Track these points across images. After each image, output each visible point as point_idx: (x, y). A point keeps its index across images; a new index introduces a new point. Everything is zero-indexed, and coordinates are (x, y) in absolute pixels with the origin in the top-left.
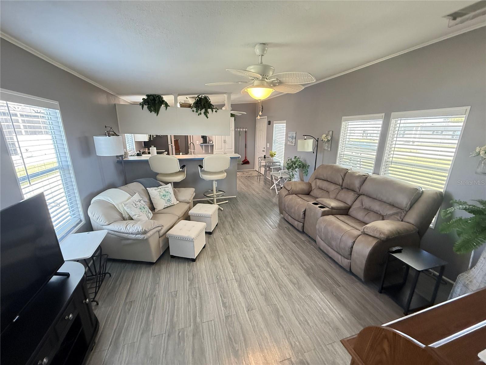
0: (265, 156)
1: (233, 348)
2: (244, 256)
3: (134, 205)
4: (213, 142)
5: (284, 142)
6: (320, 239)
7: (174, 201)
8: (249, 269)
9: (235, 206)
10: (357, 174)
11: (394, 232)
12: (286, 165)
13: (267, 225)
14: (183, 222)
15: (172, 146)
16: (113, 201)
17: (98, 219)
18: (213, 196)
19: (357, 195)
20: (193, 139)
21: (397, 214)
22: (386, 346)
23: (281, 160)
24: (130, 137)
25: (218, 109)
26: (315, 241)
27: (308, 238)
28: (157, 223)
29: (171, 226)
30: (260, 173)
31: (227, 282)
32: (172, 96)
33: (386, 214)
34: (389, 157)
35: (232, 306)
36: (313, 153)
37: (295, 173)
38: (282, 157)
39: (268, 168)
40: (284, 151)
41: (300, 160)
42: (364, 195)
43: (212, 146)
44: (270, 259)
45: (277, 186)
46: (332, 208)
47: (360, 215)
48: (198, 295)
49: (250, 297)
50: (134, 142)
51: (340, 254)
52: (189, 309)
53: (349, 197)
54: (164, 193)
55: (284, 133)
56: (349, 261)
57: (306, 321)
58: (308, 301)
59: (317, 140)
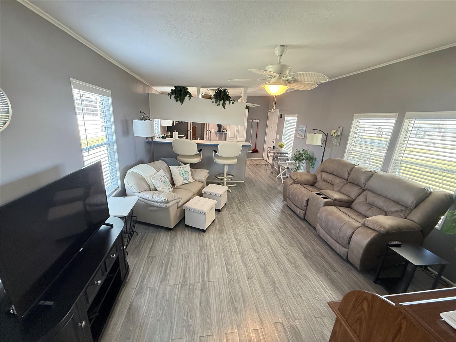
0: (274, 146)
1: (234, 305)
2: (248, 233)
3: (159, 179)
4: (226, 131)
5: (294, 134)
6: (321, 228)
7: (191, 180)
8: (252, 245)
9: (243, 189)
10: (363, 170)
11: (395, 228)
12: (294, 156)
13: (270, 209)
14: (198, 198)
15: (190, 132)
16: (144, 174)
17: (131, 187)
18: (224, 178)
19: (361, 190)
20: (209, 127)
21: (401, 211)
22: (365, 306)
23: (289, 151)
24: (157, 122)
25: (235, 101)
26: (315, 229)
27: (308, 225)
28: (177, 196)
29: (188, 200)
30: (268, 162)
31: (231, 253)
32: (196, 88)
33: (390, 211)
34: (399, 155)
35: (234, 272)
36: (322, 147)
37: (302, 164)
38: (291, 149)
39: (276, 158)
40: (293, 143)
41: (308, 153)
42: (369, 190)
43: (226, 134)
44: (272, 239)
45: (283, 176)
46: (335, 200)
47: (363, 209)
48: (206, 260)
49: (251, 268)
50: (160, 126)
51: (338, 243)
52: (198, 269)
53: (353, 192)
54: (183, 172)
55: (295, 126)
56: (346, 250)
57: (299, 295)
58: (303, 278)
59: (326, 134)
